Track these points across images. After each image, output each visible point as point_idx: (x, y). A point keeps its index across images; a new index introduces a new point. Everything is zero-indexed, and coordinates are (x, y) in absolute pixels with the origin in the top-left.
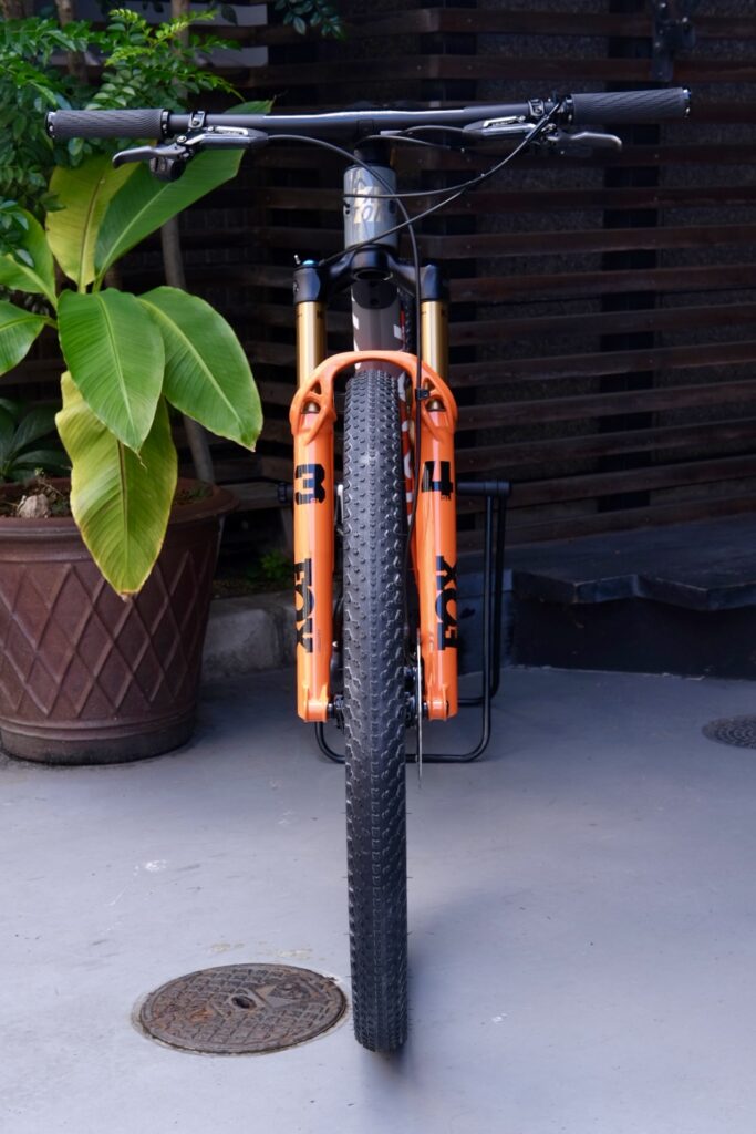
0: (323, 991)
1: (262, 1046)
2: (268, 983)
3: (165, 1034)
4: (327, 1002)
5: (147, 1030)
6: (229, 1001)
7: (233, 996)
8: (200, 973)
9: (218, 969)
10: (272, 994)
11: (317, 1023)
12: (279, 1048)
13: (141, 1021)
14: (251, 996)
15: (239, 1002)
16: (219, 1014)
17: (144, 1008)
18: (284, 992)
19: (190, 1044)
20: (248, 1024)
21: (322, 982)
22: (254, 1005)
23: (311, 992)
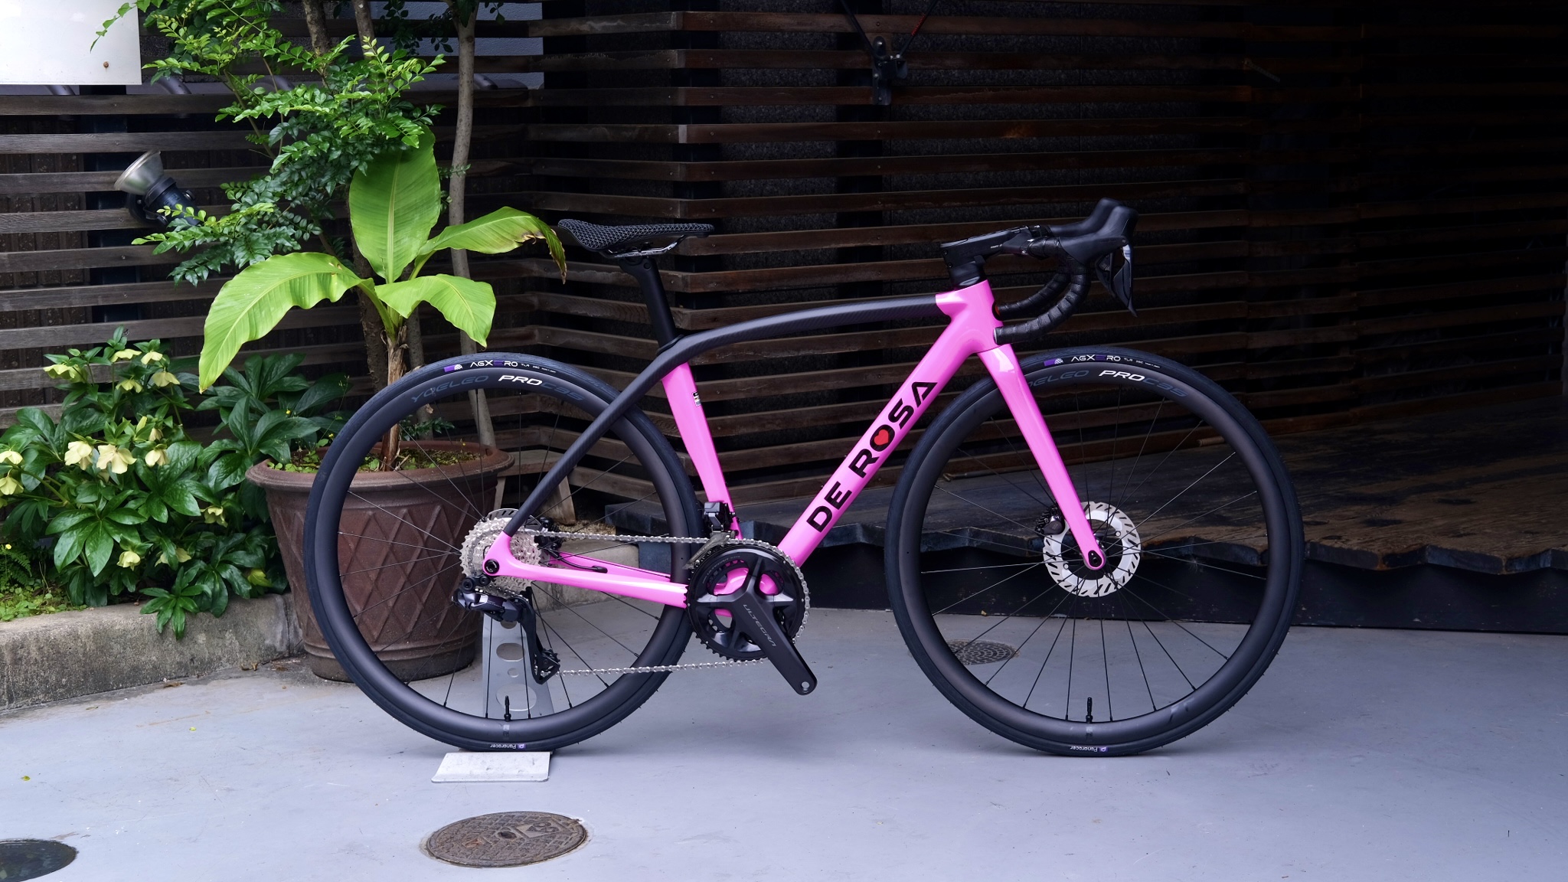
0: (569, 827)
1: (519, 861)
2: (526, 823)
3: (446, 855)
4: (571, 834)
5: (432, 855)
6: (496, 834)
7: (499, 831)
8: (474, 818)
9: (488, 815)
10: (530, 829)
11: (563, 846)
12: (532, 862)
13: (427, 849)
14: (512, 831)
15: (503, 835)
16: (487, 843)
17: (430, 840)
18: (537, 829)
19: (466, 861)
20: (510, 848)
21: (569, 822)
22: (516, 837)
23: (560, 828)
